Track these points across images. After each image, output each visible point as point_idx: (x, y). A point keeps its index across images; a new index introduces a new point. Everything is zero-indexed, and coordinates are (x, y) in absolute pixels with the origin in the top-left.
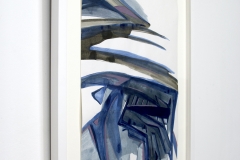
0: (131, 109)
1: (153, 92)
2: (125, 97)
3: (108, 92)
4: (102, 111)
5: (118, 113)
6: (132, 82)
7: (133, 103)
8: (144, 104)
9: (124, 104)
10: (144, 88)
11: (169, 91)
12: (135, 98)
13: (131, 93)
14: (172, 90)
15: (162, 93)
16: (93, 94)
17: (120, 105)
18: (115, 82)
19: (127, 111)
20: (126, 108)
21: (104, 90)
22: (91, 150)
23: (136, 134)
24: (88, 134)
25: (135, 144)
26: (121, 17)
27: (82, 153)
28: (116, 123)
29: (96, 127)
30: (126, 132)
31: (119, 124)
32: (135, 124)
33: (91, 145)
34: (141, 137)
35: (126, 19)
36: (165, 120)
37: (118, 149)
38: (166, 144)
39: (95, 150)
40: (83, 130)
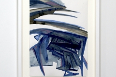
0: (54, 43)
1: (69, 37)
2: (51, 38)
3: (42, 36)
4: (39, 43)
5: (47, 45)
6: (54, 33)
7: (55, 41)
8: (62, 42)
9: (50, 41)
10: (62, 35)
11: (79, 37)
12: (56, 39)
13: (54, 37)
14: (82, 37)
15: (75, 38)
16: (35, 37)
17: (48, 41)
18: (45, 33)
19: (52, 44)
20: (51, 43)
21: (40, 35)
22: (34, 57)
23: (56, 54)
24: (32, 51)
25: (56, 58)
26: (49, 6)
27: (30, 58)
28: (45, 48)
29: (36, 49)
30: (51, 53)
31: (47, 49)
32: (56, 50)
33: (34, 55)
34: (60, 56)
35: (52, 6)
36: (77, 50)
37: (47, 59)
38: (77, 61)
39: (35, 58)
40: (30, 49)
